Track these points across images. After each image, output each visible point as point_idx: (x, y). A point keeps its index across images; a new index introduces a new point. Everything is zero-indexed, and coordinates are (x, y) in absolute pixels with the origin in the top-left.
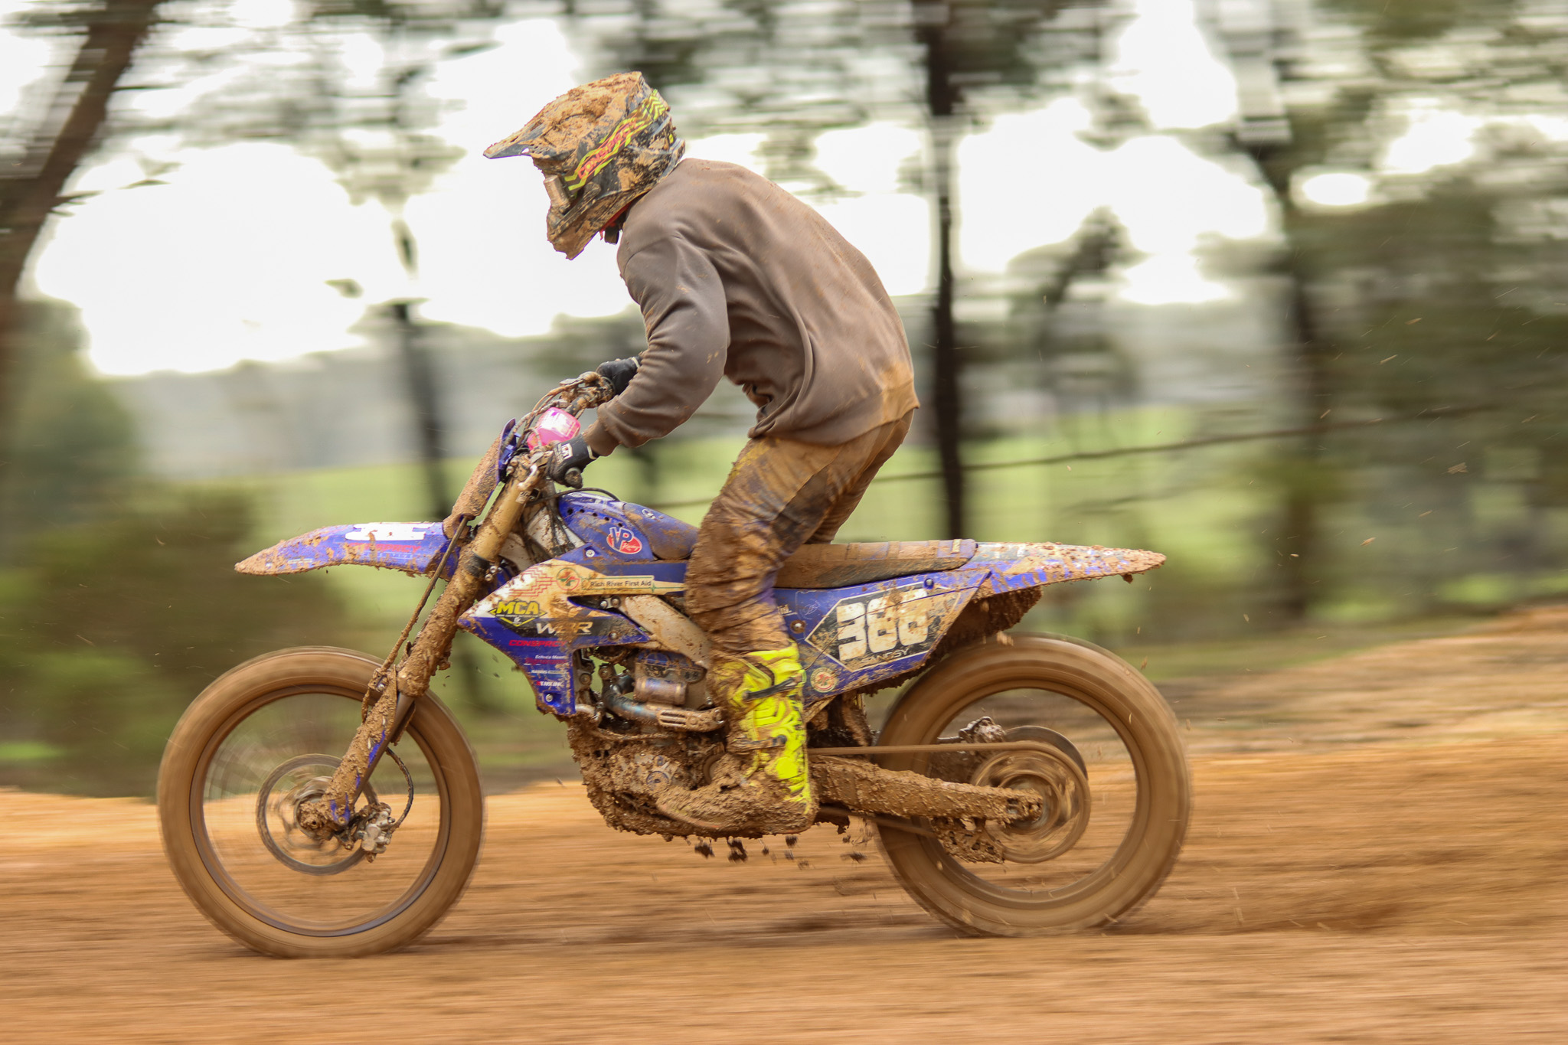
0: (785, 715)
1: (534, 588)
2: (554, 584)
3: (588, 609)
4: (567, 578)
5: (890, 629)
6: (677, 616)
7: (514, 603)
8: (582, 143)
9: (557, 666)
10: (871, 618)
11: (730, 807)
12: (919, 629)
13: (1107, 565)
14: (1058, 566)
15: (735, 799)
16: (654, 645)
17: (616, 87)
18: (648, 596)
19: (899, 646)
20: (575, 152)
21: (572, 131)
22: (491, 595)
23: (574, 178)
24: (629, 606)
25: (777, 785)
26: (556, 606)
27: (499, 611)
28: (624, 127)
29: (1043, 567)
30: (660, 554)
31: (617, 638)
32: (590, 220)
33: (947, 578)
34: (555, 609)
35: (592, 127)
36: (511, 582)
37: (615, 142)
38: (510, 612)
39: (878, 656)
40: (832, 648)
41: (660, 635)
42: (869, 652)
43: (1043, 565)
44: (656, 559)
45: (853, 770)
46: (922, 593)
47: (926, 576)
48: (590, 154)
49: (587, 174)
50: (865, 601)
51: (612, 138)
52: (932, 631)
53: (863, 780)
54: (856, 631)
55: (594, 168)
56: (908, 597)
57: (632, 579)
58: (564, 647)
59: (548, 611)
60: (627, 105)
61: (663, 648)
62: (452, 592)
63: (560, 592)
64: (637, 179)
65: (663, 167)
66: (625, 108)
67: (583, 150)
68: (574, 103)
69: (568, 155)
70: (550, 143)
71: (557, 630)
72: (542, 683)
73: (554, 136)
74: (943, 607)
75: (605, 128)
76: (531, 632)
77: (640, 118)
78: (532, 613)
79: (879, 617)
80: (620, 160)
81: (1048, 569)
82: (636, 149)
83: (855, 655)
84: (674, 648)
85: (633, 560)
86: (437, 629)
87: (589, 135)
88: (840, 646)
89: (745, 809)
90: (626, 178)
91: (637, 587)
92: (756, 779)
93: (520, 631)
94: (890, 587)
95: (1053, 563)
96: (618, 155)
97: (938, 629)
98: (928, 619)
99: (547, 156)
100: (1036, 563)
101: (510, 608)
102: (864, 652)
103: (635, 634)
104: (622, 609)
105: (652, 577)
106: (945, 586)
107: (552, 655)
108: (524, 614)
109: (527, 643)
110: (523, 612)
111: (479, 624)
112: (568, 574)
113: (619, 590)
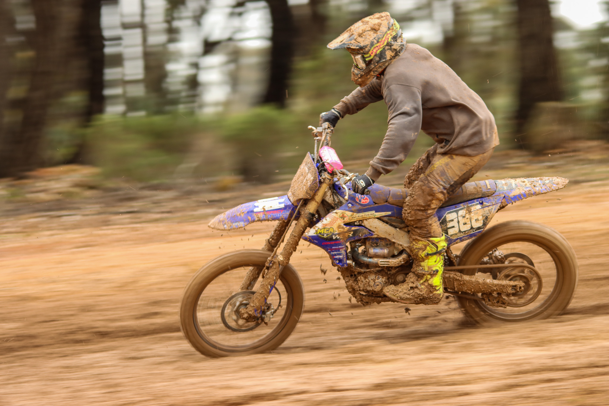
0: (439, 262)
1: (331, 222)
2: (338, 220)
3: (351, 227)
4: (343, 217)
5: (468, 222)
6: (384, 225)
7: (324, 229)
8: (372, 41)
9: (341, 250)
10: (460, 219)
11: (414, 296)
12: (480, 221)
13: (548, 187)
14: (530, 190)
15: (416, 293)
16: (376, 236)
17: (382, 19)
18: (372, 219)
19: (472, 228)
20: (369, 45)
21: (367, 37)
22: (314, 227)
23: (368, 55)
24: (366, 223)
25: (432, 287)
26: (339, 228)
27: (318, 233)
28: (388, 34)
29: (524, 191)
30: (377, 202)
31: (362, 236)
32: (373, 71)
33: (488, 200)
34: (340, 229)
35: (375, 35)
36: (321, 221)
37: (385, 40)
38: (322, 233)
39: (464, 233)
40: (445, 230)
41: (378, 232)
42: (460, 231)
43: (524, 190)
44: (375, 204)
45: (453, 276)
46: (479, 207)
47: (479, 200)
48: (376, 45)
49: (374, 54)
50: (457, 212)
51: (384, 39)
52: (485, 221)
53: (457, 280)
54: (455, 223)
55: (377, 51)
56: (474, 209)
57: (367, 213)
58: (343, 243)
59: (337, 230)
60: (388, 26)
61: (379, 237)
62: (300, 227)
63: (341, 222)
64: (393, 54)
65: (402, 49)
66: (387, 27)
67: (372, 44)
68: (366, 26)
69: (366, 47)
70: (358, 42)
71: (340, 237)
72: (335, 257)
73: (360, 39)
74: (488, 212)
75: (380, 35)
76: (331, 239)
77: (393, 30)
78: (331, 232)
79: (463, 218)
80: (387, 47)
81: (526, 192)
82: (393, 43)
83: (454, 233)
84: (383, 237)
85: (367, 206)
86: (295, 241)
87: (374, 38)
88: (448, 230)
89: (419, 297)
90: (389, 54)
91: (369, 216)
92: (424, 285)
93: (326, 239)
94: (466, 205)
95: (528, 189)
96: (386, 46)
97: (487, 221)
98: (483, 217)
99: (358, 48)
100: (521, 190)
101: (322, 231)
102: (458, 231)
103: (369, 233)
104: (363, 224)
105: (374, 211)
106: (488, 203)
107: (338, 246)
108: (328, 233)
109: (329, 243)
110: (327, 232)
111: (311, 238)
112: (343, 215)
113: (362, 218)
